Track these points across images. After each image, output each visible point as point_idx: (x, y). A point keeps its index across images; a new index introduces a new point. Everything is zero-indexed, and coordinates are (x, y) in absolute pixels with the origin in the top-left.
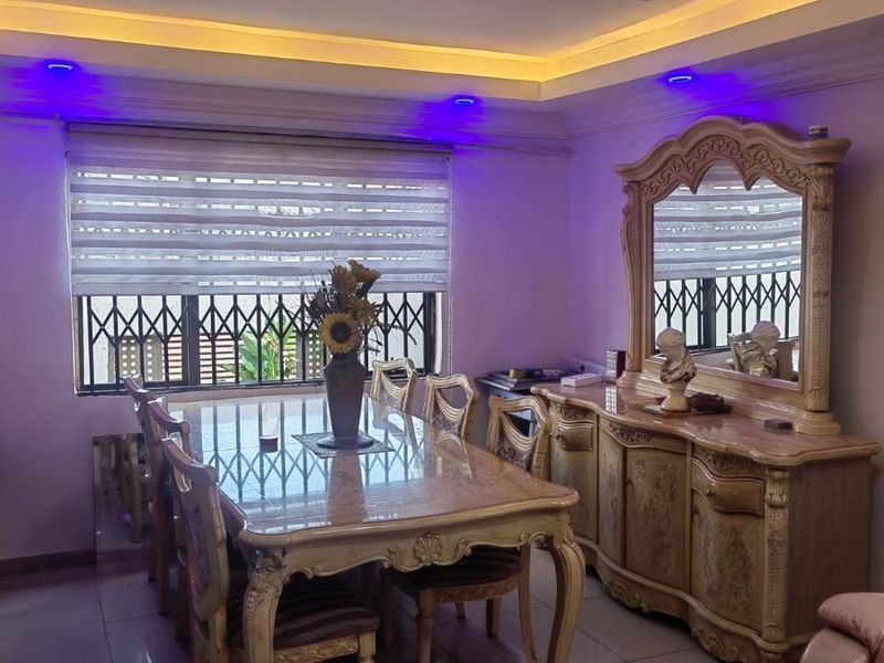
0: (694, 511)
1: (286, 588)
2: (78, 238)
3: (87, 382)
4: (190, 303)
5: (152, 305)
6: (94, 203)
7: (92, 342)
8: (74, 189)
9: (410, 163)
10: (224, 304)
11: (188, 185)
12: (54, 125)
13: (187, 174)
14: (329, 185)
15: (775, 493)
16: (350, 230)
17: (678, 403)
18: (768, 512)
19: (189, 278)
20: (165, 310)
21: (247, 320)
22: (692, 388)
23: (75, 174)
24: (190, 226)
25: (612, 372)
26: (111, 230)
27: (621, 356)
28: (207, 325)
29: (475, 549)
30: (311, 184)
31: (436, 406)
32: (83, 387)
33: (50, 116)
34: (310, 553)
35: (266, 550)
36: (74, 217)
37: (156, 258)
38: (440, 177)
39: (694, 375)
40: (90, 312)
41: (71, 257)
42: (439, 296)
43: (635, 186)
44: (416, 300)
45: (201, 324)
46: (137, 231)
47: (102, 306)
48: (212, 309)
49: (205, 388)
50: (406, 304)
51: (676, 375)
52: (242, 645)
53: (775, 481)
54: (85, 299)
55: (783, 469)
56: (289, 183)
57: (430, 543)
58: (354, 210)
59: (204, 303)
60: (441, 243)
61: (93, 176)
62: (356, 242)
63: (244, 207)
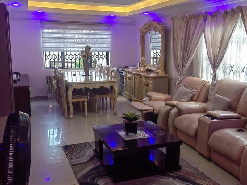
0: (143, 87)
1: (73, 90)
2: (43, 41)
3: (45, 67)
4: (63, 53)
5: (56, 53)
6: (46, 35)
7: (46, 60)
8: (43, 33)
9: (103, 27)
10: (69, 53)
11: (62, 32)
12: (39, 21)
13: (62, 30)
14: (88, 32)
15: (150, 82)
16: (91, 40)
17: (144, 70)
18: (150, 85)
19: (63, 49)
20: (58, 54)
21: (73, 56)
22: (146, 68)
23: (42, 30)
24: (63, 39)
25: (138, 66)
26: (49, 40)
27: (140, 63)
28: (66, 57)
29: (101, 87)
30: (85, 32)
31: (104, 71)
32: (44, 68)
33: (38, 20)
34: (77, 85)
35: (70, 85)
36: (43, 38)
37: (57, 45)
38: (109, 30)
39: (146, 65)
40: (46, 55)
41: (42, 45)
42: (109, 52)
43: (142, 32)
44: (105, 53)
45: (65, 57)
46: (53, 40)
47: (47, 53)
48: (67, 54)
49: (66, 69)
50: (103, 54)
51: (143, 65)
52: (68, 99)
53: (151, 80)
54: (45, 52)
55: (152, 78)
56: (80, 31)
57: (94, 85)
58: (93, 36)
59: (65, 53)
60: (109, 42)
61: (46, 30)
62: (93, 42)
63: (72, 36)
